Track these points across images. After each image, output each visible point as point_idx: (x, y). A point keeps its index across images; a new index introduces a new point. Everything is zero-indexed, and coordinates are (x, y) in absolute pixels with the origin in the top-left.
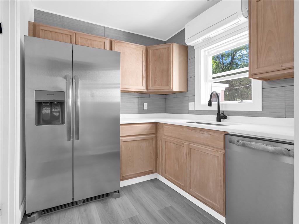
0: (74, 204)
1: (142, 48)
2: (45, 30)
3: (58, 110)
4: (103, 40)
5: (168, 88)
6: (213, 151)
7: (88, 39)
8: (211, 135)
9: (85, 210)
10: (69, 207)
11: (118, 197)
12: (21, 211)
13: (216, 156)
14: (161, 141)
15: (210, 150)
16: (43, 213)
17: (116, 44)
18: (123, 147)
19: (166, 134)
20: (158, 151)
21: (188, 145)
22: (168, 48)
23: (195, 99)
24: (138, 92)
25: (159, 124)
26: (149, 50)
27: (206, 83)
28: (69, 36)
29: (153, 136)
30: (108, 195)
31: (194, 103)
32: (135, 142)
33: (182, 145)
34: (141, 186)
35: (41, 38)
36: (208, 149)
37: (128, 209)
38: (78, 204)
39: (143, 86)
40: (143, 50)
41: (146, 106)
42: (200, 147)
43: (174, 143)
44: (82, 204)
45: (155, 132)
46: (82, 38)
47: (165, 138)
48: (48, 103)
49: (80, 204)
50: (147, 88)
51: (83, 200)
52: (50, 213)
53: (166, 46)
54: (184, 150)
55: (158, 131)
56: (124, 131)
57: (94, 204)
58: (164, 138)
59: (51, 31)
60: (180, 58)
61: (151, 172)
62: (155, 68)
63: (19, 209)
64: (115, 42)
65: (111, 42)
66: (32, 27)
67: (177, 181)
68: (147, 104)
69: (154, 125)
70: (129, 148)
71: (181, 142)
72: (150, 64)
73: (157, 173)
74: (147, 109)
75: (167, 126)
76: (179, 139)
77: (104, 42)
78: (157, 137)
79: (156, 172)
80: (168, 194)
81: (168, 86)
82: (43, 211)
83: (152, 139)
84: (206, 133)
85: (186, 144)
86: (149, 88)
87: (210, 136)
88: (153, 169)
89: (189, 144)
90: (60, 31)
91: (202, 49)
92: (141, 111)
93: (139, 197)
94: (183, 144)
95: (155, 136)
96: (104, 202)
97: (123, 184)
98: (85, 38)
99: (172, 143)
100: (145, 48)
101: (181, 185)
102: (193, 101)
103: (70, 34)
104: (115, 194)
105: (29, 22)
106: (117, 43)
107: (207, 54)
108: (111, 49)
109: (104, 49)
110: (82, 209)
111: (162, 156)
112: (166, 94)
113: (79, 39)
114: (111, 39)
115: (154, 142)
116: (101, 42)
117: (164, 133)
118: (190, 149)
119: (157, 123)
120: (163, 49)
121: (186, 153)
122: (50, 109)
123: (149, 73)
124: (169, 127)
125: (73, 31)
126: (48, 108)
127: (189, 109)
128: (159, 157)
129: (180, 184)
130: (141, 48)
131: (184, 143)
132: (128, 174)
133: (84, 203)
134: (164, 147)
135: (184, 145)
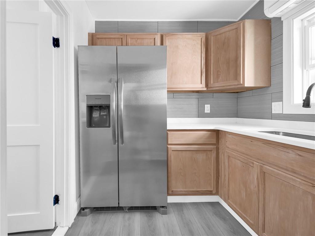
0: (119, 209)
1: (200, 37)
2: (100, 38)
3: (105, 113)
4: (153, 37)
5: (236, 83)
6: (304, 184)
7: (138, 39)
8: (301, 156)
9: (129, 219)
10: (116, 211)
11: (165, 213)
12: (77, 203)
13: (309, 192)
14: (224, 155)
15: (298, 180)
16: (95, 210)
17: (167, 38)
18: (172, 157)
19: (230, 147)
20: (220, 167)
21: (260, 165)
22: (237, 28)
23: (283, 96)
24: (198, 92)
25: (220, 131)
26: (209, 37)
27: (305, 71)
28: (121, 39)
29: (213, 147)
30: (154, 208)
31: (282, 102)
32: (188, 152)
33: (252, 165)
34: (195, 207)
35: (98, 45)
36: (294, 178)
37: (173, 232)
38: (124, 210)
39: (201, 83)
40: (201, 39)
41: (207, 109)
42: (280, 172)
43: (240, 161)
44: (127, 211)
45: (215, 142)
46: (133, 38)
47: (228, 151)
48: (97, 106)
49: (125, 211)
50: (207, 85)
51: (128, 207)
52: (100, 212)
53: (234, 27)
54: (255, 174)
55: (220, 141)
56: (173, 139)
57: (139, 214)
58: (226, 152)
59: (105, 38)
60: (256, 39)
61: (210, 193)
62: (218, 58)
63: (76, 201)
64: (167, 35)
65: (162, 37)
66: (91, 38)
67: (244, 215)
68: (209, 106)
69: (215, 133)
70: (180, 159)
71: (249, 160)
72: (211, 55)
73: (218, 195)
74: (209, 112)
75: (230, 136)
76: (247, 155)
77: (155, 38)
78: (218, 149)
79: (217, 193)
80: (231, 229)
81: (237, 81)
82: (95, 208)
83: (212, 151)
84: (290, 151)
85: (258, 164)
86: (209, 86)
87: (298, 157)
88: (212, 189)
89: (262, 165)
90: (112, 37)
91: (294, 18)
92: (201, 114)
93: (190, 221)
94: (253, 163)
95: (215, 147)
96: (150, 215)
97: (171, 199)
98: (135, 38)
99: (237, 160)
100: (204, 36)
101: (249, 222)
102: (280, 99)
103: (121, 37)
104: (162, 209)
105: (89, 33)
106: (169, 36)
107: (306, 23)
108: (162, 44)
109: (155, 45)
110: (127, 216)
111: (225, 176)
112: (237, 92)
113: (129, 41)
114: (162, 33)
115: (214, 155)
116: (151, 39)
117: (227, 145)
118: (263, 174)
119: (218, 131)
120: (229, 31)
121: (257, 178)
122: (99, 112)
123: (209, 68)
124: (234, 137)
125: (124, 34)
126: (97, 112)
127: (273, 113)
128: (220, 175)
129: (247, 219)
130: (198, 37)
131: (255, 162)
132: (179, 190)
133: (129, 211)
134: (227, 164)
135: (254, 165)
